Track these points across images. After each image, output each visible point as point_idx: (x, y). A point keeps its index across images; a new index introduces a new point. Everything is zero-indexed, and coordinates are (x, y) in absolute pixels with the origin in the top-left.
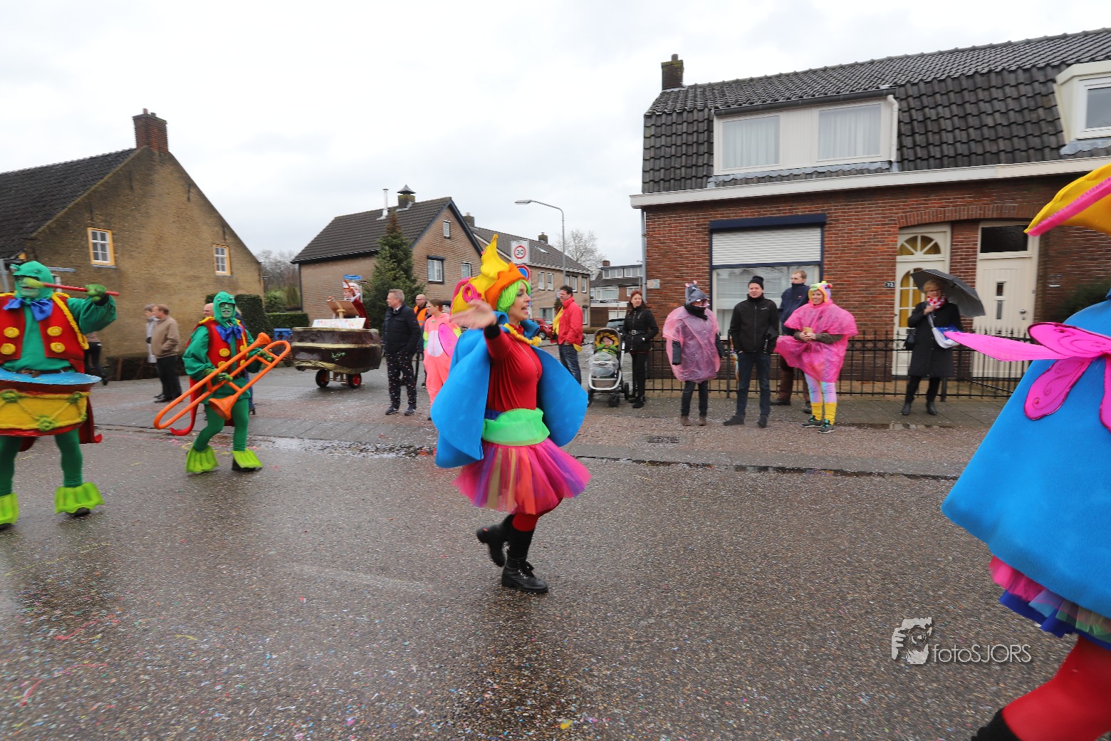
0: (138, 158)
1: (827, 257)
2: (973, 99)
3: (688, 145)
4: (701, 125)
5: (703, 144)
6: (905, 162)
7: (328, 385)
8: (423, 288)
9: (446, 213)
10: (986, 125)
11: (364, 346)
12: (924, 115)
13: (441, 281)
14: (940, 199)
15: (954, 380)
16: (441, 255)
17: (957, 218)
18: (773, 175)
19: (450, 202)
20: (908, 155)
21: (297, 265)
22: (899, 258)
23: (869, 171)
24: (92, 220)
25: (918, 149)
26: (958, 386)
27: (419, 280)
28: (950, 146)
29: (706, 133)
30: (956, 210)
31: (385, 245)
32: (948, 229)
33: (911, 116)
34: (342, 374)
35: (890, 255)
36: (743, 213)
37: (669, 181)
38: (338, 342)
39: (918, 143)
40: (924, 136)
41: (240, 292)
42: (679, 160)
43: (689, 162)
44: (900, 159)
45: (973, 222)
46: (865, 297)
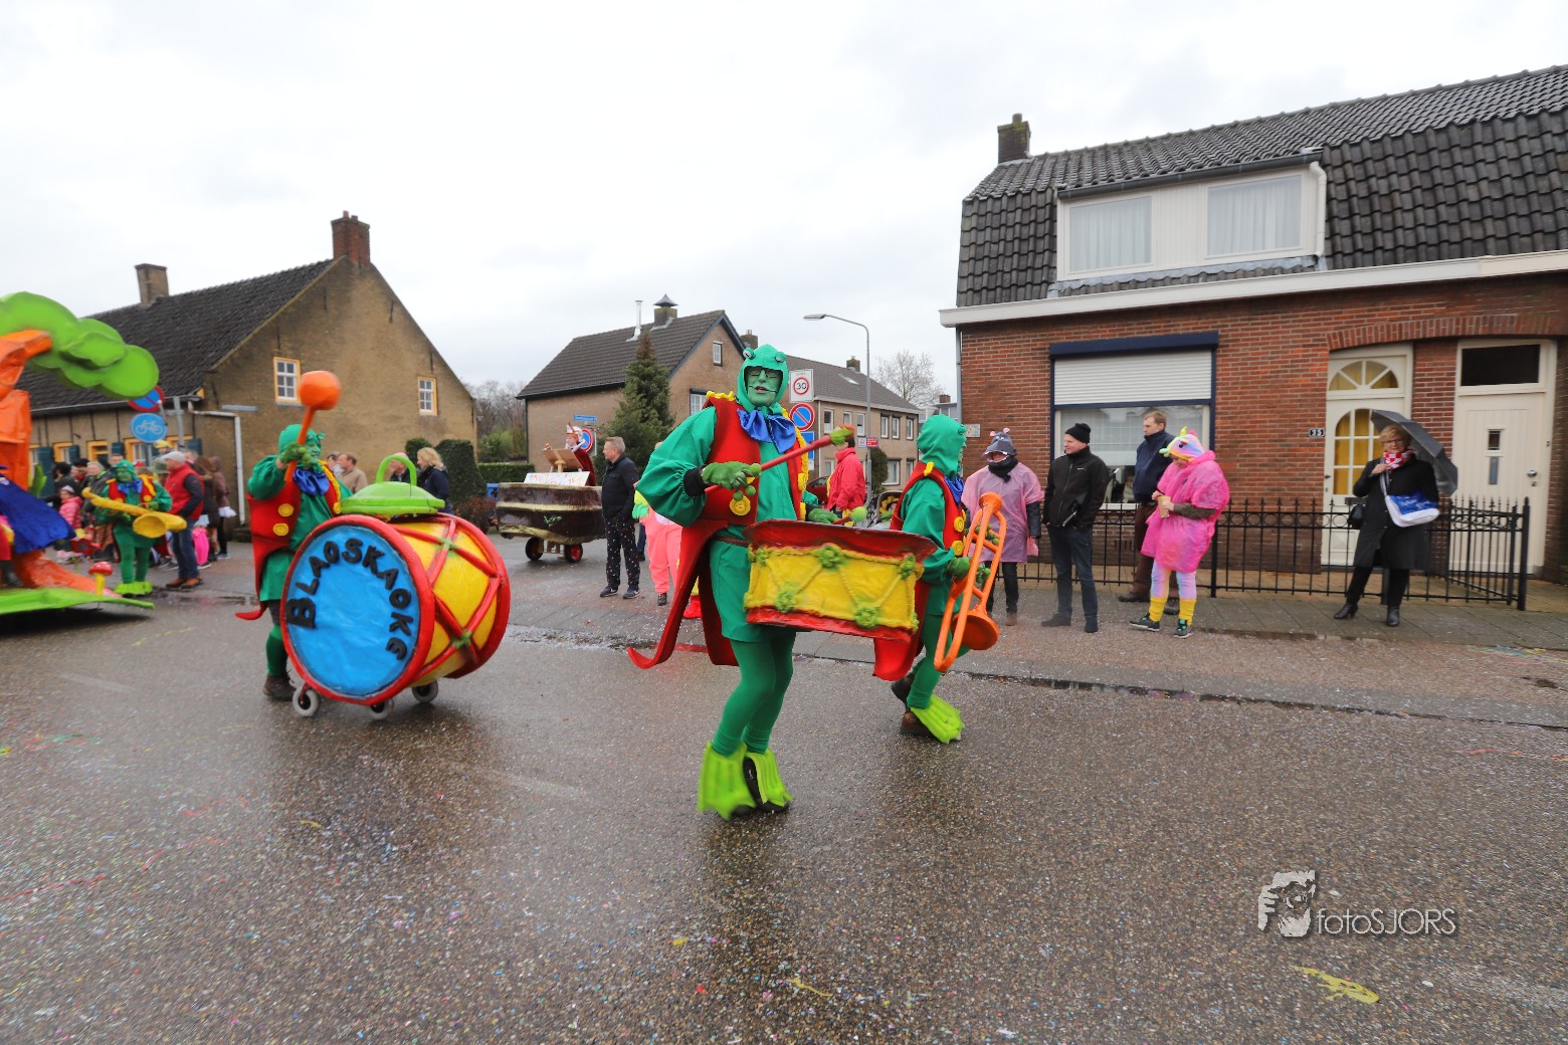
0: (334, 271)
1: (1221, 394)
2: (1446, 163)
3: (1021, 240)
4: (1041, 212)
5: (1043, 238)
6: (1336, 257)
7: (542, 558)
9: (717, 331)
10: (1466, 200)
11: (586, 508)
12: (1369, 188)
14: (1393, 309)
15: (1420, 575)
17: (1421, 336)
18: (1142, 278)
19: (723, 317)
20: (1342, 246)
21: (523, 402)
22: (1330, 394)
24: (279, 347)
25: (1358, 237)
26: (1428, 583)
28: (1408, 232)
29: (1048, 222)
30: (1418, 324)
31: (635, 374)
32: (1408, 352)
33: (1348, 190)
34: (558, 545)
35: (1317, 390)
36: (1098, 332)
37: (994, 289)
38: (553, 503)
39: (1359, 229)
40: (1368, 218)
41: (448, 437)
42: (1010, 260)
43: (1023, 264)
44: (1330, 253)
45: (1447, 342)
46: (1279, 450)
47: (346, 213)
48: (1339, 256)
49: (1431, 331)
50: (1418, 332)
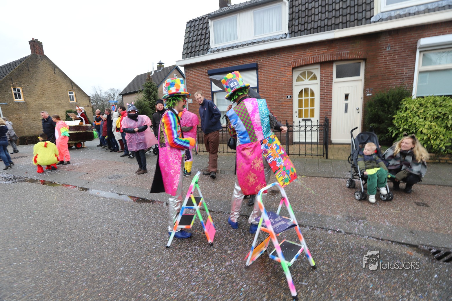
1: (260, 85)
9: (175, 71)
10: (335, 9)
12: (305, 7)
14: (310, 52)
18: (234, 45)
20: (295, 29)
21: (121, 96)
22: (295, 83)
23: (276, 39)
25: (300, 26)
28: (315, 23)
30: (318, 57)
32: (318, 67)
35: (289, 82)
36: (223, 65)
37: (192, 53)
39: (300, 23)
40: (304, 19)
42: (198, 42)
43: (201, 43)
44: (291, 32)
45: (330, 63)
46: (278, 104)
47: (33, 39)
48: (293, 33)
49: (323, 59)
50: (319, 60)
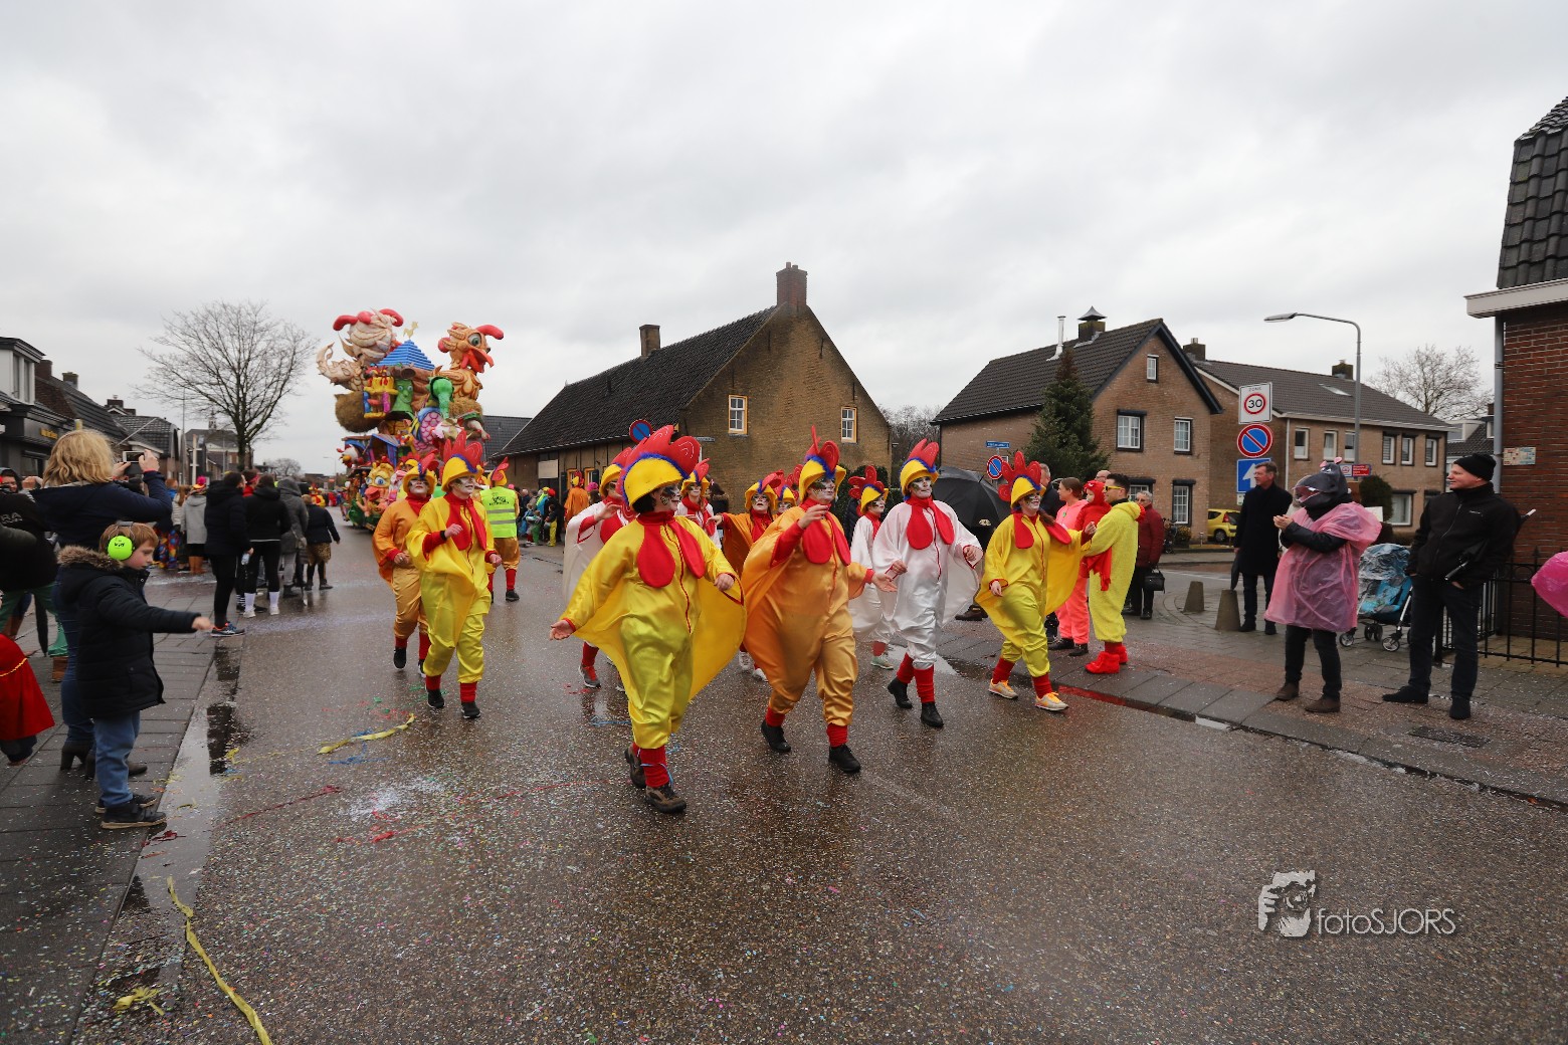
8: (1105, 460)
9: (1153, 342)
13: (1138, 447)
16: (1139, 407)
19: (1160, 326)
21: (938, 427)
24: (733, 387)
27: (1101, 446)
31: (1053, 396)
41: (865, 463)
47: (788, 264)
